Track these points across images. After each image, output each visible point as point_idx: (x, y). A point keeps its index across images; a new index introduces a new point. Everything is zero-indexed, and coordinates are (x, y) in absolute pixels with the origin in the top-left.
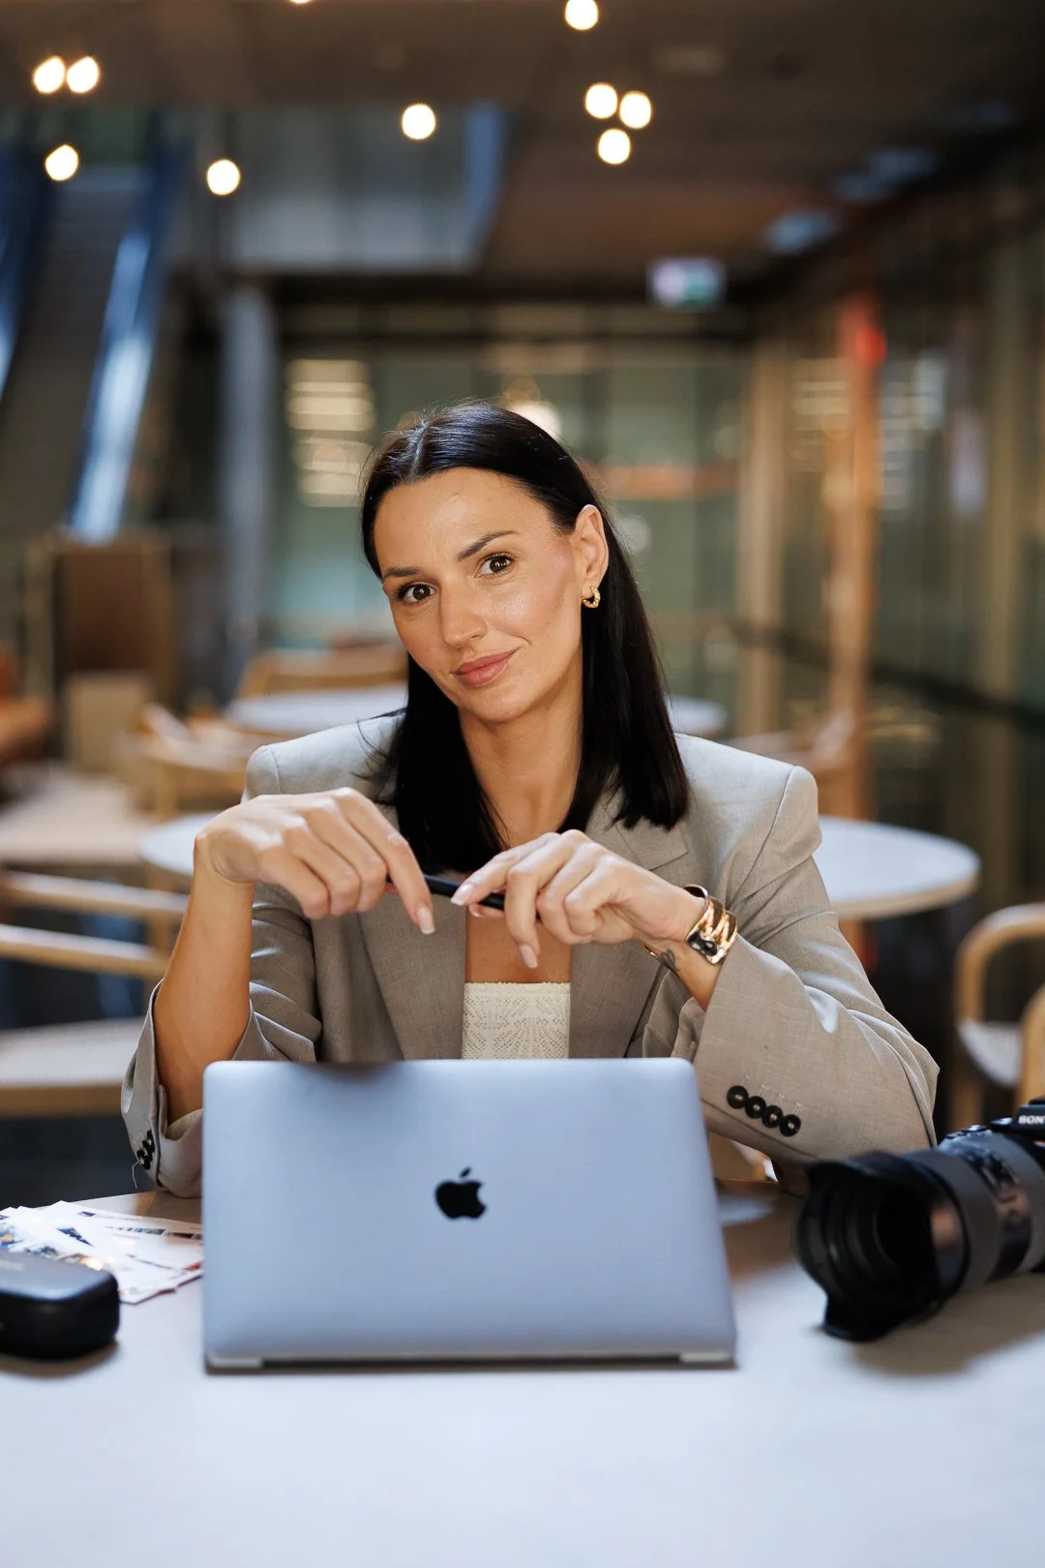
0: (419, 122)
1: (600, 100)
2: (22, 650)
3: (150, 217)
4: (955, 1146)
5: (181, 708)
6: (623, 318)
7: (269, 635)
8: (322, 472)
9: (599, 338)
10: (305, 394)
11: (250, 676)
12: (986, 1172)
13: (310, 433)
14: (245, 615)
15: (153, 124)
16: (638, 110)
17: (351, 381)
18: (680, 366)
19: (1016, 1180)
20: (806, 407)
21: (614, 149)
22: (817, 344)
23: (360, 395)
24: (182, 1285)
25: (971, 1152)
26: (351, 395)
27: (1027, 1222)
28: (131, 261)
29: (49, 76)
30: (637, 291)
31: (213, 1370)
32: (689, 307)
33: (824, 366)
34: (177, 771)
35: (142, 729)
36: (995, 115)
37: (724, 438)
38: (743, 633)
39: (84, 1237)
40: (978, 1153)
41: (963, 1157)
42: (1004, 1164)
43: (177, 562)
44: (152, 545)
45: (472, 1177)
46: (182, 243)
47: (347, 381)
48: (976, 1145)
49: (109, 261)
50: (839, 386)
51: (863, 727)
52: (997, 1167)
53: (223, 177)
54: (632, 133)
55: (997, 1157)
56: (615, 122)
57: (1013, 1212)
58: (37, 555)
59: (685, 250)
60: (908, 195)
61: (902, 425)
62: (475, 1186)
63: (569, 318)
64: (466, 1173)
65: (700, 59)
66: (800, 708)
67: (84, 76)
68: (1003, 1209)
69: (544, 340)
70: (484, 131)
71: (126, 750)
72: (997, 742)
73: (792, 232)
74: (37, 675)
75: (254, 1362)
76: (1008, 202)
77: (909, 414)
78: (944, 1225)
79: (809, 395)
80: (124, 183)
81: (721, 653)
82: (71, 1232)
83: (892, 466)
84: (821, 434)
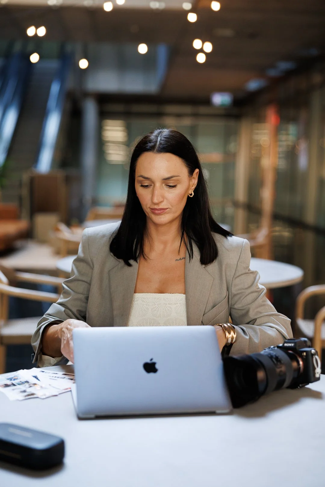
0: (143, 49)
1: (197, 44)
2: (21, 205)
3: (61, 76)
4: (265, 352)
5: (69, 224)
6: (203, 110)
7: (95, 202)
8: (112, 154)
9: (195, 115)
10: (107, 130)
11: (89, 215)
12: (274, 360)
13: (109, 142)
14: (88, 196)
15: (62, 48)
16: (208, 47)
17: (122, 127)
18: (219, 124)
19: (282, 362)
20: (256, 137)
21: (201, 58)
22: (260, 119)
23: (124, 131)
24: (60, 394)
25: (270, 354)
26: (121, 131)
27: (285, 374)
28: (55, 88)
29: (31, 31)
30: (208, 102)
31: (80, 419)
32: (222, 106)
33: (262, 125)
34: (67, 242)
35: (57, 230)
36: (314, 52)
37: (232, 147)
38: (236, 204)
39: (39, 379)
40: (272, 354)
41: (267, 356)
42: (279, 357)
43: (68, 180)
44: (60, 174)
45: (154, 361)
46: (70, 84)
47: (120, 127)
48: (271, 352)
49: (49, 88)
50: (265, 131)
51: (271, 232)
52: (277, 358)
53: (83, 64)
54: (206, 54)
55: (277, 355)
56: (202, 50)
57: (281, 371)
58: (25, 177)
59: (221, 90)
60: (288, 75)
61: (285, 143)
62: (154, 364)
63: (188, 109)
64: (151, 360)
65: (228, 32)
66: (252, 226)
67: (42, 31)
68: (278, 370)
69: (179, 116)
70: (162, 52)
71: (52, 235)
72: (309, 238)
73: (253, 85)
74: (25, 212)
75: (93, 416)
76: (317, 78)
77: (286, 141)
78: (261, 375)
79: (257, 134)
80: (53, 65)
81: (230, 210)
82: (36, 377)
83: (281, 156)
84: (260, 146)
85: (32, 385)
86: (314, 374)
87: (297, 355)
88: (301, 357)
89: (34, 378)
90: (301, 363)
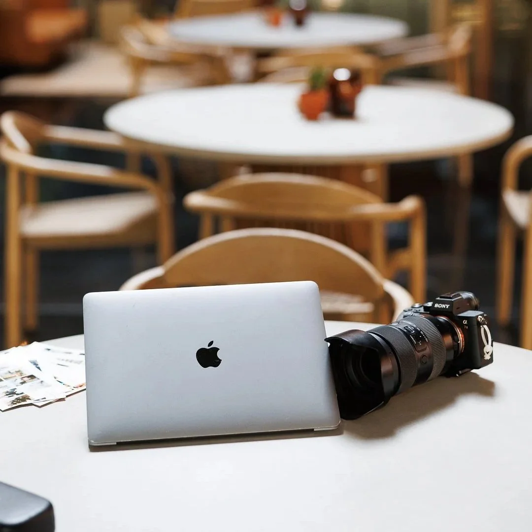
12: (412, 338)
19: (426, 340)
24: (67, 396)
25: (406, 328)
27: (430, 359)
31: (94, 448)
39: (39, 366)
40: (409, 328)
41: (402, 331)
42: (421, 332)
45: (214, 345)
52: (418, 334)
55: (418, 329)
57: (424, 356)
62: (216, 350)
64: (211, 343)
68: (419, 355)
78: (387, 366)
82: (34, 363)
85: (26, 379)
86: (482, 355)
87: (453, 324)
88: (461, 326)
89: (32, 365)
90: (460, 336)
